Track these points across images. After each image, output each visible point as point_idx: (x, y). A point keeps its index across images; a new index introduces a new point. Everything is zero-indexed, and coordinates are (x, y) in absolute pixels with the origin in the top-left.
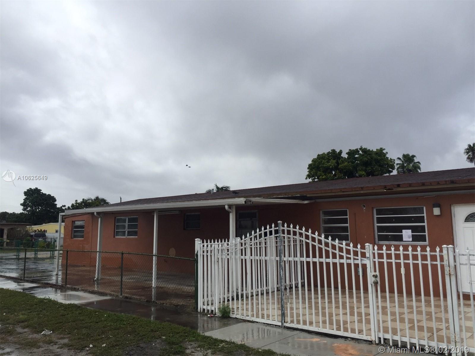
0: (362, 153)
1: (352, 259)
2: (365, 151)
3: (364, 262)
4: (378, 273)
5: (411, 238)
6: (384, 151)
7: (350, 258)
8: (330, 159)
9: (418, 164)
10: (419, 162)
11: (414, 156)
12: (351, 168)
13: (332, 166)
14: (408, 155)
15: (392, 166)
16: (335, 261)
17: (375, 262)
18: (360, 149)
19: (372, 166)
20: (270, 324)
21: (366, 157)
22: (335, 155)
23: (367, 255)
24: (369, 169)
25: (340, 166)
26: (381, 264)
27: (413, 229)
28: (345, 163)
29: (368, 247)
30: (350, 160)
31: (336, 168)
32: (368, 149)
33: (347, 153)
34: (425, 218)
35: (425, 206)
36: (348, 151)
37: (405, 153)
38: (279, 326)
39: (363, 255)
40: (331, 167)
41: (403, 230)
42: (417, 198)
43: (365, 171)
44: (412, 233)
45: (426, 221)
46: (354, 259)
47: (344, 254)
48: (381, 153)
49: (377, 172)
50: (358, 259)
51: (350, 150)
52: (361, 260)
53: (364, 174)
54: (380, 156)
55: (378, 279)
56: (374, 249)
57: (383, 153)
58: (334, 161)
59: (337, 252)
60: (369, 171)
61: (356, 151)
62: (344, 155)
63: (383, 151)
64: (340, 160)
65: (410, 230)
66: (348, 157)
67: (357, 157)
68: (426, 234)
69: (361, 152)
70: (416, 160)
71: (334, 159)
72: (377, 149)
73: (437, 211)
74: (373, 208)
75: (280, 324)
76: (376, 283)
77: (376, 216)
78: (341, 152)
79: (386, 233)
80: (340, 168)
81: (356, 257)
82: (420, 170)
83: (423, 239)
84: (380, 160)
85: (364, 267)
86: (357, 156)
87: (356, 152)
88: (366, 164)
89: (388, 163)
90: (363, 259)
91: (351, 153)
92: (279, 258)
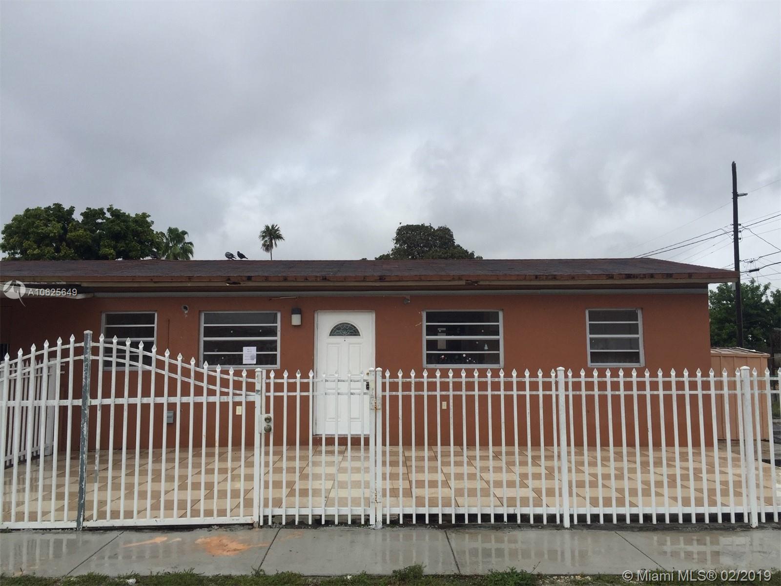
0: (111, 217)
1: (231, 394)
2: (116, 214)
3: (250, 399)
4: (271, 415)
5: (255, 360)
6: (149, 220)
7: (227, 394)
8: (51, 221)
9: (189, 245)
10: (191, 243)
11: (184, 233)
12: (90, 241)
13: (54, 233)
14: (176, 230)
15: (158, 244)
16: (199, 399)
17: (268, 398)
18: (109, 210)
19: (127, 242)
20: (50, 529)
21: (118, 224)
22: (60, 214)
23: (258, 387)
24: (121, 246)
25: (69, 235)
26: (279, 400)
27: (260, 346)
28: (78, 231)
29: (260, 373)
30: (86, 227)
31: (61, 238)
32: (122, 212)
33: (82, 214)
34: (279, 329)
35: (279, 311)
36: (84, 210)
37: (173, 227)
38: (72, 529)
39: (251, 387)
40: (52, 235)
41: (244, 348)
42: (270, 299)
43: (115, 248)
44: (257, 351)
45: (279, 333)
46: (234, 394)
47: (217, 388)
48: (142, 221)
49: (134, 253)
50: (241, 395)
51: (88, 209)
52: (246, 395)
53: (111, 254)
54: (140, 226)
55: (272, 424)
56: (268, 378)
57: (147, 222)
58: (60, 225)
59: (204, 384)
60: (122, 248)
61: (100, 213)
62: (78, 217)
63: (147, 219)
64: (70, 225)
65: (255, 348)
66: (83, 221)
67: (100, 223)
68: (278, 353)
69: (108, 215)
70: (187, 239)
71: (58, 222)
72: (136, 215)
73: (296, 320)
74: (200, 312)
75: (74, 525)
76: (268, 431)
77: (203, 325)
78: (72, 210)
79: (217, 351)
80: (69, 238)
81: (238, 392)
82: (193, 256)
83: (272, 360)
84: (141, 232)
85: (251, 406)
86: (100, 221)
87: (99, 214)
88: (117, 237)
89: (153, 240)
90: (249, 393)
91: (91, 215)
92: (81, 400)
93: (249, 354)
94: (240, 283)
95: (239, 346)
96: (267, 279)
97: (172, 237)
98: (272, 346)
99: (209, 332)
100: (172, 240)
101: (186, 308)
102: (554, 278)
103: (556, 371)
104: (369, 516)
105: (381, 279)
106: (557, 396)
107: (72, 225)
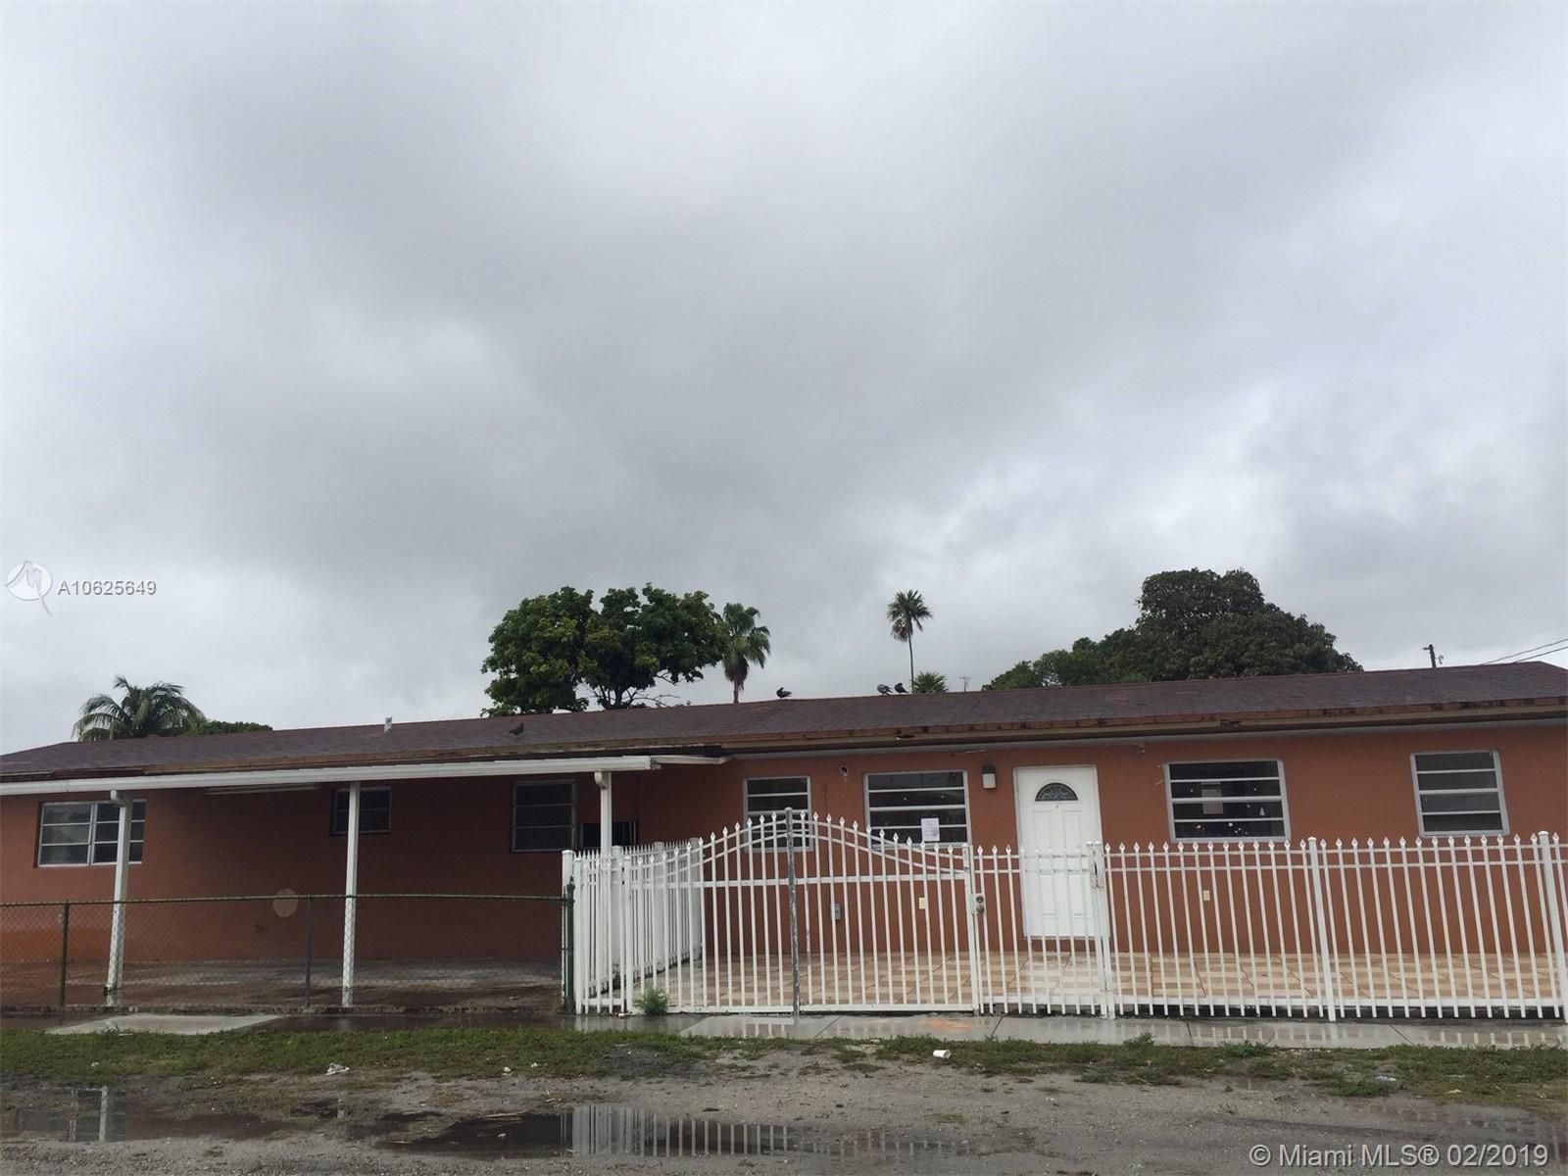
0: (648, 603)
1: (938, 872)
2: (656, 596)
3: (959, 877)
4: (983, 894)
5: (938, 836)
6: (706, 602)
7: (934, 872)
8: (561, 616)
9: (762, 632)
10: (764, 629)
11: (753, 612)
12: (618, 644)
13: (568, 637)
14: (739, 607)
15: (722, 643)
16: (905, 878)
17: (977, 876)
18: (646, 591)
19: (676, 642)
20: (768, 1013)
21: (662, 615)
22: (572, 604)
23: (966, 864)
24: (667, 649)
25: (590, 637)
26: (989, 878)
27: (943, 817)
28: (601, 629)
29: (967, 850)
30: (611, 621)
31: (578, 643)
32: (665, 593)
33: (602, 600)
34: (967, 793)
35: (965, 769)
36: (605, 594)
37: (733, 602)
38: (789, 1013)
39: (958, 865)
40: (565, 639)
41: (923, 820)
42: (952, 754)
43: (658, 653)
44: (940, 824)
45: (967, 800)
46: (942, 872)
47: (924, 866)
48: (696, 604)
49: (688, 660)
50: (949, 873)
51: (610, 590)
52: (955, 873)
53: (654, 664)
54: (695, 614)
55: (984, 904)
56: (976, 853)
57: (704, 606)
58: (574, 623)
59: (910, 862)
60: (668, 655)
61: (630, 596)
62: (597, 606)
63: (704, 601)
64: (589, 621)
65: (937, 820)
66: (604, 611)
67: (628, 613)
68: (968, 826)
69: (643, 600)
70: (758, 623)
71: (571, 617)
72: (687, 595)
73: (989, 781)
74: (863, 773)
75: (791, 1009)
76: (981, 911)
77: (867, 791)
78: (590, 594)
79: (889, 825)
80: (589, 643)
81: (945, 870)
82: (769, 652)
83: (960, 836)
84: (697, 625)
85: (960, 884)
86: (629, 609)
87: (628, 598)
88: (659, 635)
89: (714, 635)
90: (957, 871)
91: (617, 600)
92: (787, 879)
93: (930, 827)
94: (913, 736)
95: (916, 818)
96: (947, 729)
97: (733, 620)
98: (960, 817)
99: (875, 800)
100: (733, 624)
101: (844, 770)
102: (1352, 712)
103: (1307, 843)
104: (1099, 1006)
105: (1101, 723)
106: (1310, 871)
107: (592, 622)
